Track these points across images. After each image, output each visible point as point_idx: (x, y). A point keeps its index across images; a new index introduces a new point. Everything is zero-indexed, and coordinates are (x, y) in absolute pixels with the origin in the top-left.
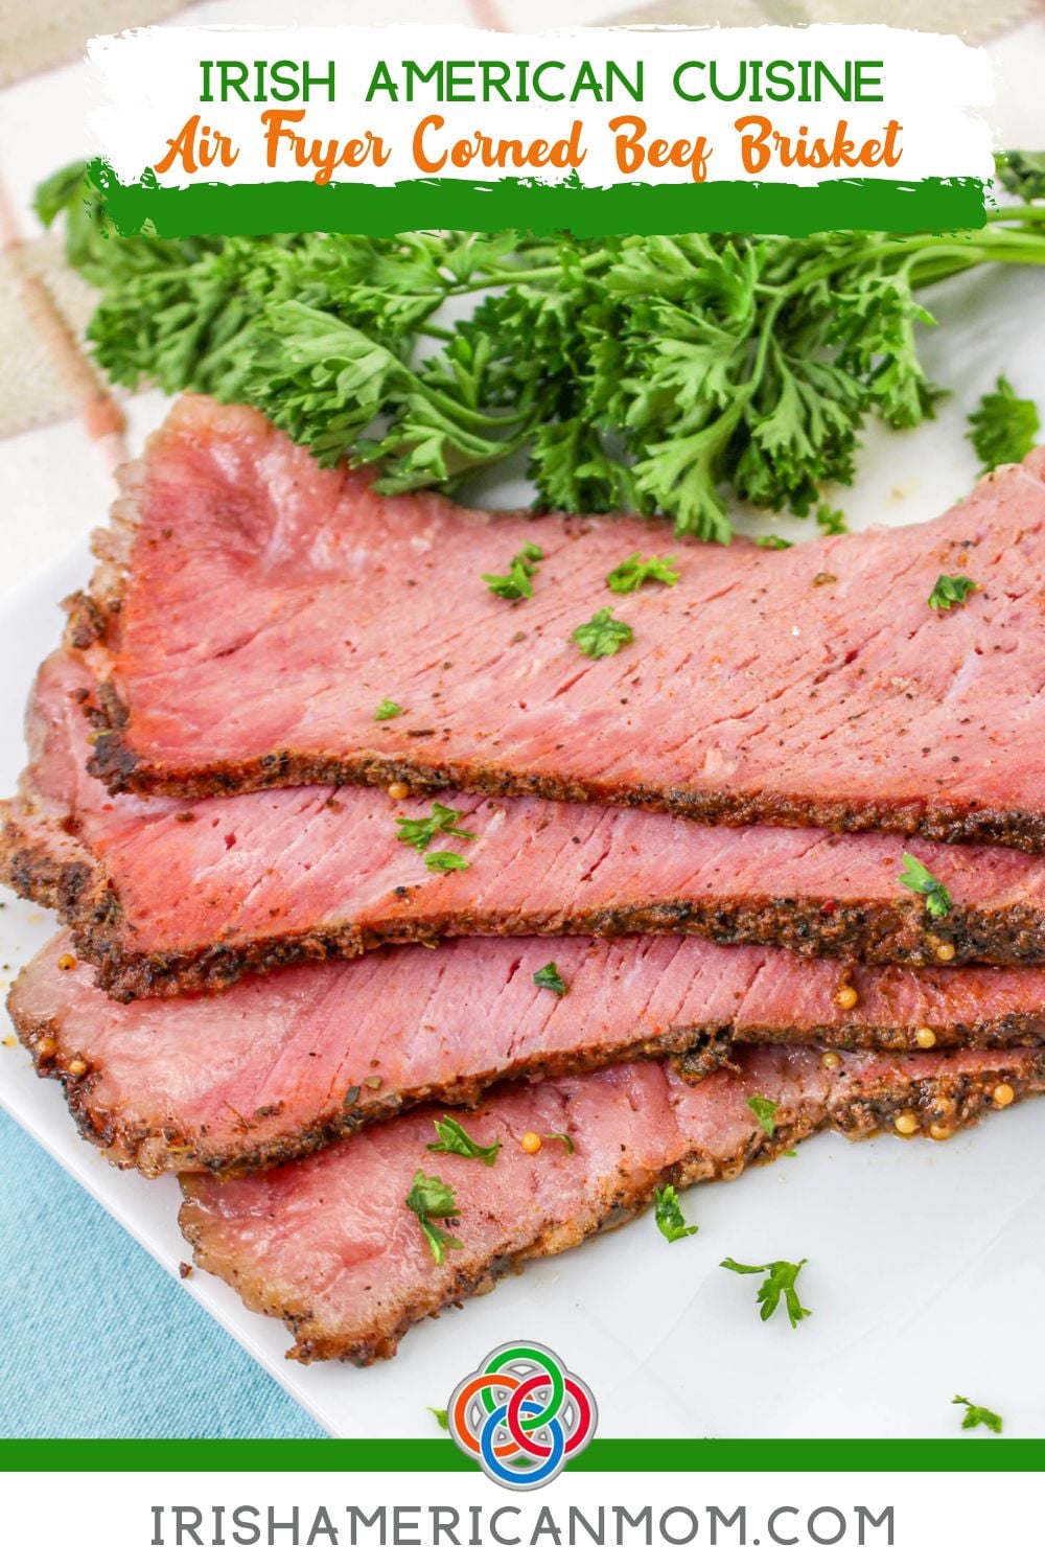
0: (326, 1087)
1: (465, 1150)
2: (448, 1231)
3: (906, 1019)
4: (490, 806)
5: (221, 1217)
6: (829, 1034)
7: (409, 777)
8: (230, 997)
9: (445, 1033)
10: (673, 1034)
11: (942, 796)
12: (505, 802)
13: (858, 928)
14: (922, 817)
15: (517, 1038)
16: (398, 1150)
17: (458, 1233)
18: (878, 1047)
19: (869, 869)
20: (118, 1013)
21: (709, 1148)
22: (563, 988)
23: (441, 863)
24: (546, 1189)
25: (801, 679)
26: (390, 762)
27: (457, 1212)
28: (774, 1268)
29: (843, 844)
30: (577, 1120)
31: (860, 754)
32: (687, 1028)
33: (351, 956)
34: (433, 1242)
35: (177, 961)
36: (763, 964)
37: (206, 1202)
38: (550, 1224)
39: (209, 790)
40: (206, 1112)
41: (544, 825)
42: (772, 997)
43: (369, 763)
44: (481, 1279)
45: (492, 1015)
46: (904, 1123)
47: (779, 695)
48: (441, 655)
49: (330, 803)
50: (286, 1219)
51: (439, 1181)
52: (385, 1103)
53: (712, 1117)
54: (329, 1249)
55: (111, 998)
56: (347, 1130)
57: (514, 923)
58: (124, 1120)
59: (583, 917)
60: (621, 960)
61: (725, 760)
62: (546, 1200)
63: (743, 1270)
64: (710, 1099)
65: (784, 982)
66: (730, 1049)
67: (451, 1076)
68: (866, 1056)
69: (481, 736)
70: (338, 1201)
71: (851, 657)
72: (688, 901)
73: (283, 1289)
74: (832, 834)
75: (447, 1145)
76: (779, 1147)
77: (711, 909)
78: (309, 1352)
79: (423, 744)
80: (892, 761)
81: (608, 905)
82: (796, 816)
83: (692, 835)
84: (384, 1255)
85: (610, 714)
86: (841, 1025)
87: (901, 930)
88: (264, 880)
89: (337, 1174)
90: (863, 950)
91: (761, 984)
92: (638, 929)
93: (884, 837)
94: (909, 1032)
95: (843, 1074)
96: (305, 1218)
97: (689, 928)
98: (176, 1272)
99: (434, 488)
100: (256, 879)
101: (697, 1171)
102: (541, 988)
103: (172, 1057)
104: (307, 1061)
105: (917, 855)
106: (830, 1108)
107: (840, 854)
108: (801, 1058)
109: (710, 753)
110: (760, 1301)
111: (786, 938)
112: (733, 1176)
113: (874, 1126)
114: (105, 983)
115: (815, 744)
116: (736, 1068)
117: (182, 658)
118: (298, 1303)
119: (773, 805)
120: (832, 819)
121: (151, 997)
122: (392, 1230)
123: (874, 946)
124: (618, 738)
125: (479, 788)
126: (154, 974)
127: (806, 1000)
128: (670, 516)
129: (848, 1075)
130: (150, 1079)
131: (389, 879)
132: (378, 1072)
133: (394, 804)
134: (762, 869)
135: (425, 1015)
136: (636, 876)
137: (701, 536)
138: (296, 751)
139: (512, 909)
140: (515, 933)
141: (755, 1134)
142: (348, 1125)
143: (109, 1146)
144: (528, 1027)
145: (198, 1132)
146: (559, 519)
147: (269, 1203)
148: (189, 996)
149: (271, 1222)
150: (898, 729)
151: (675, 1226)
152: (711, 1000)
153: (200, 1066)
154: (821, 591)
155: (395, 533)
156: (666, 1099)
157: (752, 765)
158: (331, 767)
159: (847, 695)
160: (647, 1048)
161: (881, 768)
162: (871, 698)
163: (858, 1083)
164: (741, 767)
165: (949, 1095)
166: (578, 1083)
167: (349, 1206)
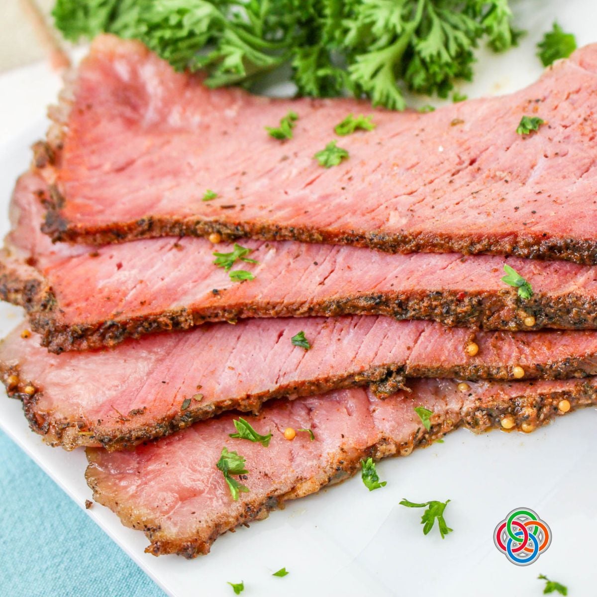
0: (171, 400)
1: (251, 437)
2: (241, 482)
3: (507, 361)
4: (267, 246)
5: (110, 474)
6: (462, 370)
7: (221, 230)
8: (117, 351)
9: (240, 371)
10: (371, 370)
11: (527, 231)
12: (276, 244)
13: (478, 308)
14: (515, 244)
15: (281, 373)
16: (212, 437)
17: (247, 484)
18: (490, 379)
19: (485, 274)
20: (53, 360)
21: (393, 436)
22: (308, 345)
23: (239, 277)
24: (298, 460)
25: (444, 173)
26: (211, 222)
27: (245, 471)
28: (431, 504)
29: (469, 261)
30: (316, 421)
31: (478, 211)
32: (379, 366)
33: (186, 327)
34: (232, 488)
35: (87, 329)
36: (423, 331)
37: (101, 465)
38: (300, 480)
39: (108, 239)
40: (101, 413)
41: (298, 256)
42: (429, 349)
43: (198, 223)
44: (260, 510)
45: (268, 360)
46: (507, 422)
47: (431, 182)
48: (240, 169)
49: (176, 245)
50: (148, 474)
51: (236, 454)
52: (205, 409)
53: (394, 420)
54: (172, 490)
55: (49, 351)
56: (183, 424)
57: (280, 309)
58: (54, 418)
59: (319, 305)
60: (342, 330)
61: (401, 217)
62: (298, 466)
63: (413, 505)
64: (393, 409)
65: (436, 341)
66: (405, 379)
67: (243, 394)
68: (483, 385)
69: (262, 208)
70: (177, 464)
71: (472, 162)
72: (379, 294)
73: (144, 513)
74: (463, 256)
75: (241, 434)
76: (433, 437)
77: (393, 298)
78: (158, 549)
79: (229, 212)
80: (496, 215)
81: (333, 298)
82: (442, 246)
83: (382, 259)
84: (203, 494)
85: (335, 195)
86: (469, 365)
87: (503, 309)
88: (138, 286)
89: (176, 449)
90: (481, 322)
91: (422, 342)
92: (351, 312)
93: (494, 256)
94: (509, 369)
95: (470, 395)
96: (158, 473)
97: (381, 310)
98: (83, 506)
99: (238, 84)
100: (133, 285)
101: (386, 450)
102: (296, 345)
103: (83, 383)
104: (160, 386)
105: (512, 267)
106: (463, 414)
107: (468, 267)
108: (446, 386)
109: (392, 213)
110: (423, 522)
111: (437, 315)
112: (407, 453)
113: (489, 425)
114: (46, 343)
115: (451, 208)
116: (409, 390)
117: (96, 173)
118: (152, 521)
119: (429, 240)
120: (462, 247)
121: (72, 351)
122: (208, 481)
123: (488, 319)
124: (340, 207)
125: (260, 236)
126: (74, 338)
127: (449, 351)
128: (369, 95)
129: (474, 395)
130: (70, 396)
131: (208, 286)
132: (201, 392)
133: (212, 245)
134: (423, 276)
135: (229, 361)
136: (350, 282)
137: (387, 106)
138: (157, 216)
139: (279, 300)
140: (280, 315)
141: (419, 429)
142: (184, 421)
143: (46, 433)
144: (287, 367)
145: (96, 423)
146: (307, 100)
147: (137, 466)
148: (94, 350)
149: (138, 476)
150: (500, 198)
151: (374, 481)
152: (393, 351)
153: (98, 388)
154: (456, 128)
155: (216, 107)
156: (368, 409)
157: (416, 218)
158: (177, 225)
159: (470, 182)
160: (357, 378)
161: (490, 218)
162: (484, 183)
163: (480, 399)
164: (409, 220)
165: (532, 406)
166: (317, 401)
167: (183, 467)
